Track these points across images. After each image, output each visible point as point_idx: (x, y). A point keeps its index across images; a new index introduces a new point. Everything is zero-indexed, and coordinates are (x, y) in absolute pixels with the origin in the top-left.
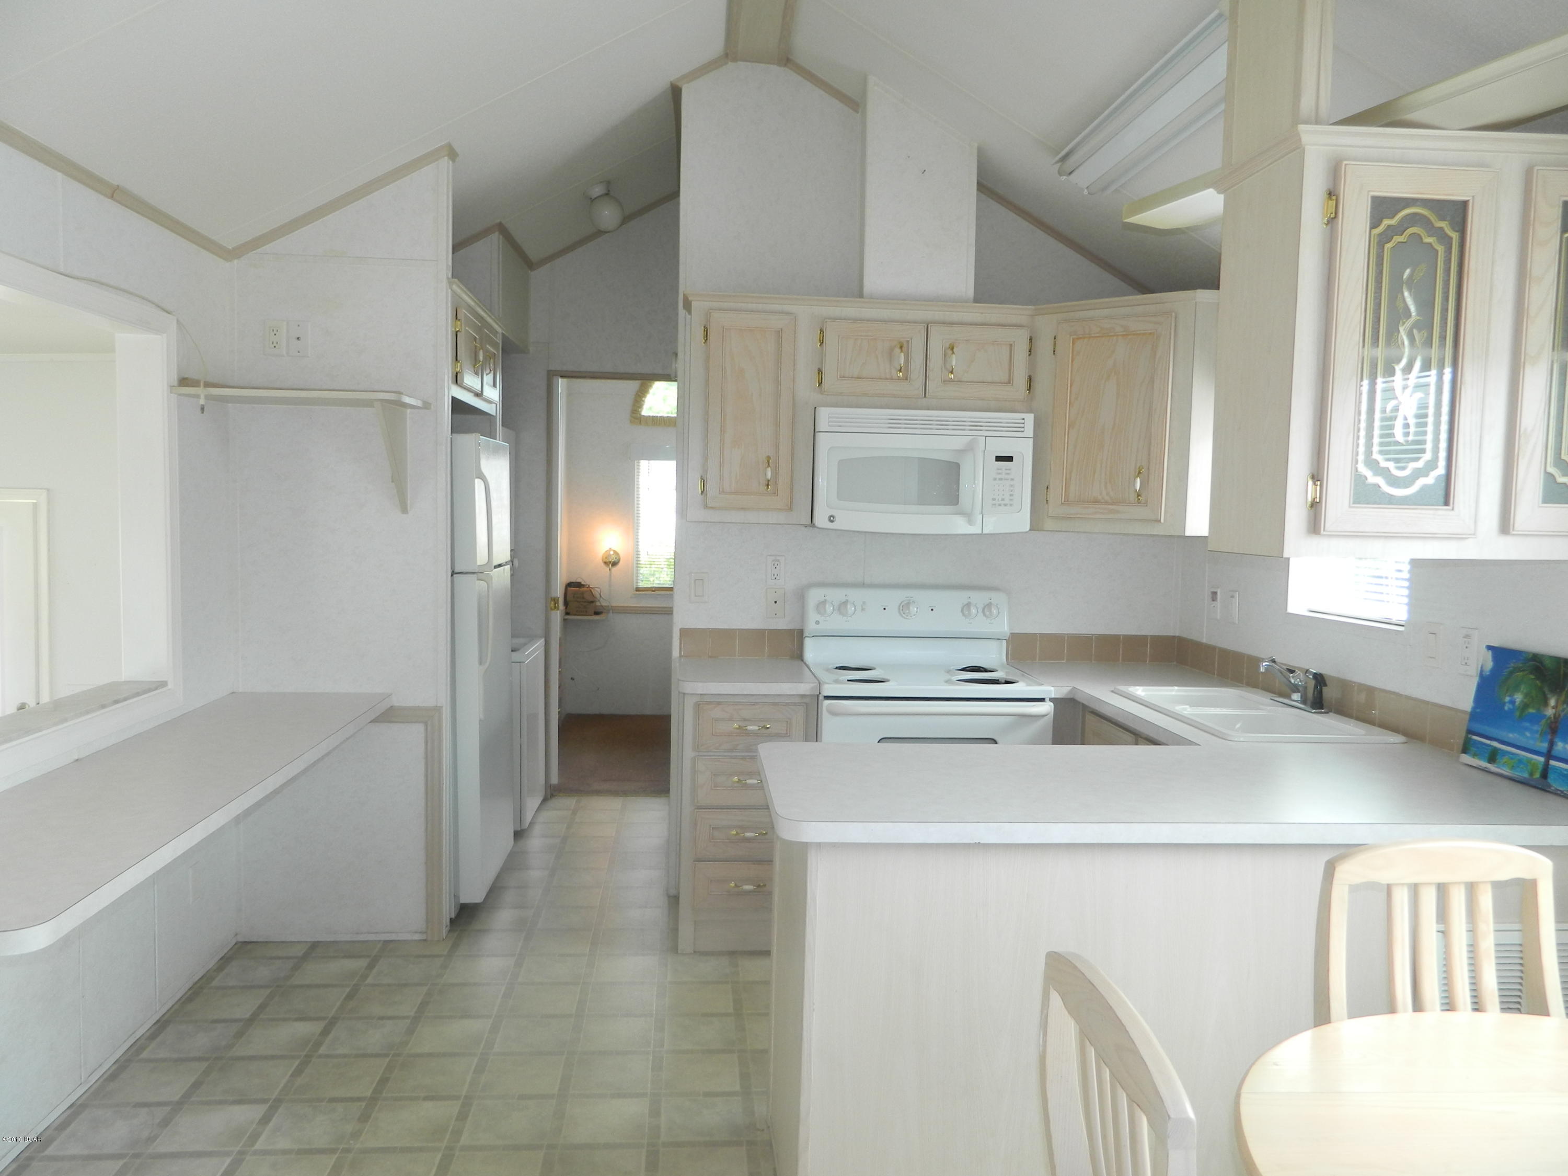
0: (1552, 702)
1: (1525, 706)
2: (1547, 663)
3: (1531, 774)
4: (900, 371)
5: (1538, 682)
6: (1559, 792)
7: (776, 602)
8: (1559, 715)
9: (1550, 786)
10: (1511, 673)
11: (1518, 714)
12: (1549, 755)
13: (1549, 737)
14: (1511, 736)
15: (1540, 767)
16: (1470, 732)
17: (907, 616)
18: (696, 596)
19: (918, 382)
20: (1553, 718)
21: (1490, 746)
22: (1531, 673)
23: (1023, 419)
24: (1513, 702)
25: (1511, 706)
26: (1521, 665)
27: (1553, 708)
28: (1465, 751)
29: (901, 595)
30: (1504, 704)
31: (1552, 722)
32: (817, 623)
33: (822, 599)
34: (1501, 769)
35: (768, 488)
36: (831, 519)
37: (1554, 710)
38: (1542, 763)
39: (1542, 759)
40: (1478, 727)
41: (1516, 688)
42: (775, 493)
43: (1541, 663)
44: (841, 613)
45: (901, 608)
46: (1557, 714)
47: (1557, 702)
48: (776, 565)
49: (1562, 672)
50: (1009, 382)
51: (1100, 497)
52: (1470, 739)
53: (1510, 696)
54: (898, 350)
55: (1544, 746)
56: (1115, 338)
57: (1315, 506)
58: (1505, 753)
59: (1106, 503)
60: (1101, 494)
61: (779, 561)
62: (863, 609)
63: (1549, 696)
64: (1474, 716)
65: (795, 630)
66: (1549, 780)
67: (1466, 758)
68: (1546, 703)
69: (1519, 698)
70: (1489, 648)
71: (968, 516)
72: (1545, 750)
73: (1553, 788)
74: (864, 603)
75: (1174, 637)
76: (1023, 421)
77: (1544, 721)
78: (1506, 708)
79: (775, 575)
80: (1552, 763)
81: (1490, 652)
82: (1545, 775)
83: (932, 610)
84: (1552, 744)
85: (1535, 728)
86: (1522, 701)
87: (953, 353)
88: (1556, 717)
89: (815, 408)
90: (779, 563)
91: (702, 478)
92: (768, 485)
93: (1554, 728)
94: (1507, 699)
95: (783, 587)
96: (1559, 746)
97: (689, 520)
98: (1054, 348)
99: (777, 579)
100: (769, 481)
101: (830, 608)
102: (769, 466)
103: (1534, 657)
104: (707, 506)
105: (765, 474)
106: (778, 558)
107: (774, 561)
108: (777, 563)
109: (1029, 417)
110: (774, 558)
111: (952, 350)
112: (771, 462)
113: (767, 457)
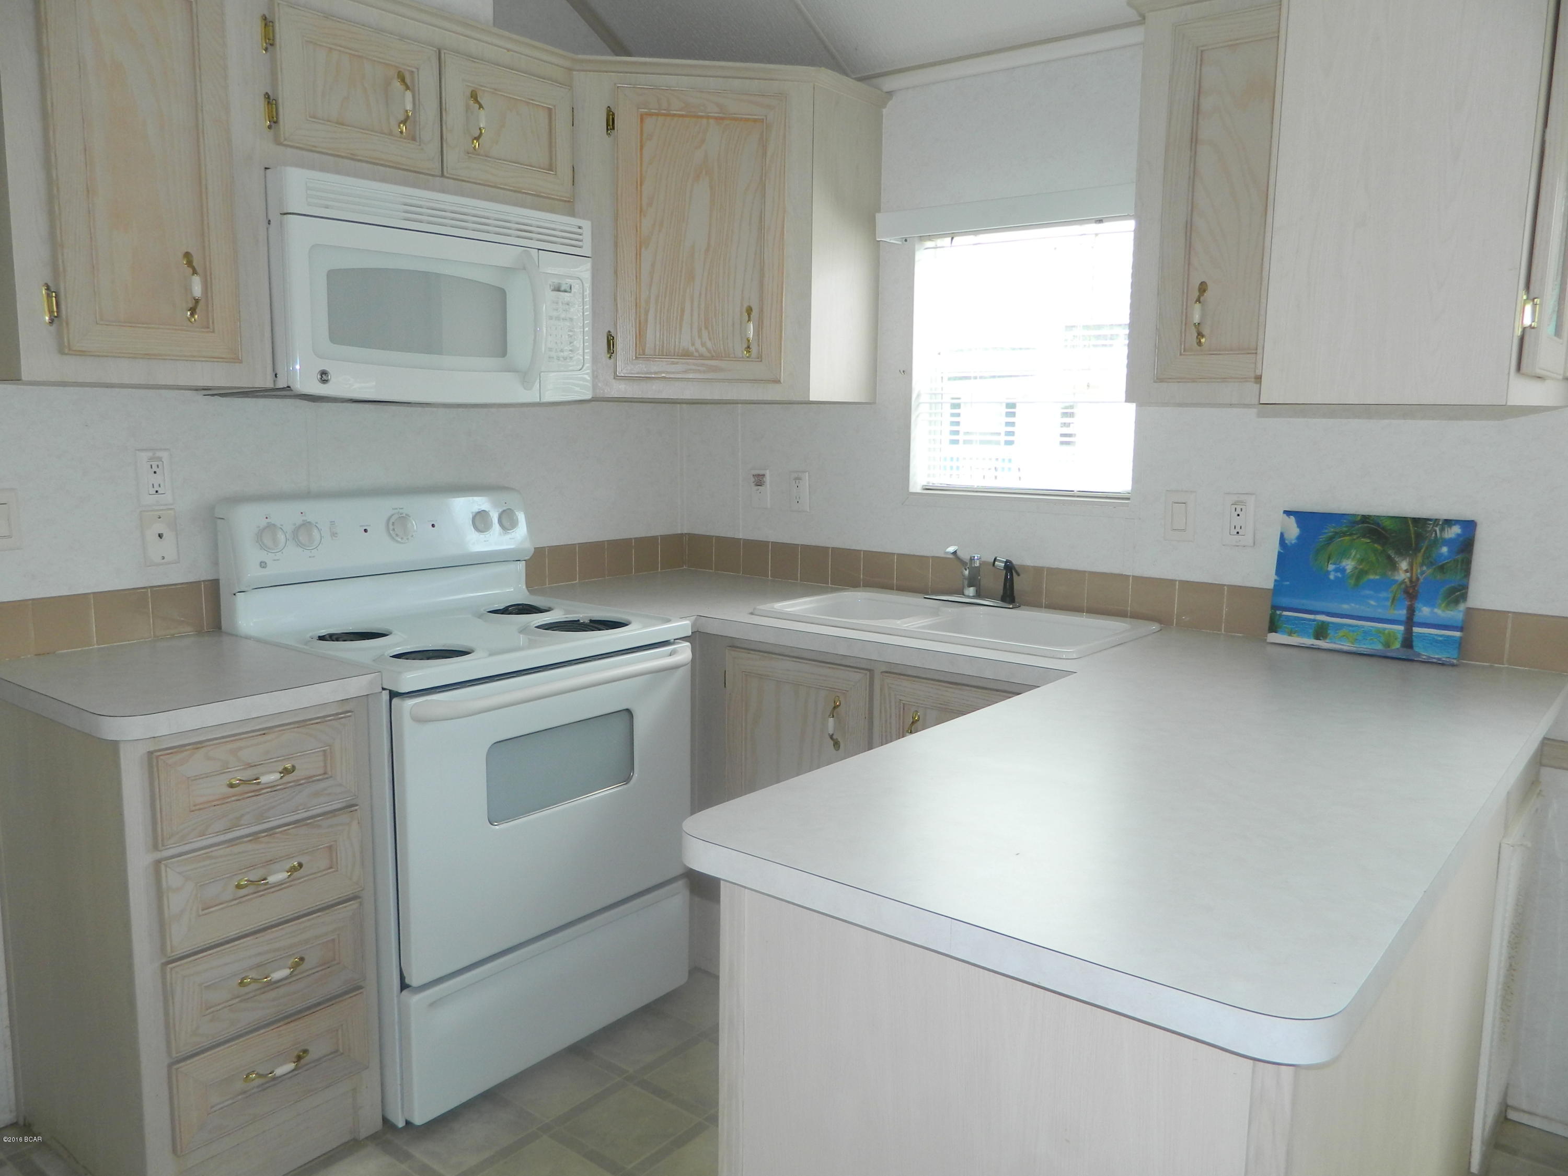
0: (1404, 565)
1: (1360, 574)
2: (1387, 523)
3: (1387, 645)
4: (404, 122)
5: (1376, 545)
6: (1434, 660)
7: (160, 536)
8: (1418, 579)
9: (1419, 655)
10: (1331, 539)
11: (1352, 582)
12: (1410, 622)
13: (1407, 603)
14: (1346, 607)
15: (1400, 637)
16: (1275, 608)
17: (402, 538)
19: (432, 148)
20: (1408, 583)
21: (1314, 620)
22: (1364, 536)
23: (580, 228)
24: (1343, 571)
25: (1339, 575)
26: (1345, 529)
27: (1406, 571)
28: (1273, 628)
29: (388, 506)
30: (1328, 573)
31: (1406, 586)
33: (264, 523)
34: (1335, 643)
35: (192, 315)
36: (324, 376)
37: (1408, 575)
38: (1402, 632)
39: (1401, 628)
40: (1285, 601)
41: (1344, 554)
42: (207, 326)
43: (1378, 525)
44: (300, 544)
45: (391, 527)
46: (1414, 579)
47: (1411, 565)
48: (154, 467)
49: (1412, 532)
50: (551, 168)
51: (692, 349)
52: (1280, 615)
53: (1334, 564)
54: (397, 84)
55: (1402, 613)
56: (704, 121)
58: (1339, 627)
59: (702, 357)
60: (693, 344)
61: (160, 459)
62: (334, 535)
63: (1397, 559)
64: (1278, 589)
65: (199, 582)
66: (1416, 649)
67: (1273, 637)
68: (1394, 566)
69: (1349, 565)
70: (1288, 513)
71: (526, 377)
72: (1404, 618)
73: (1424, 657)
74: (332, 523)
75: (681, 535)
76: (579, 231)
77: (1394, 587)
78: (1332, 577)
79: (156, 486)
80: (1416, 630)
82: (1408, 642)
83: (433, 526)
84: (1411, 611)
85: (1383, 595)
86: (1356, 568)
87: (481, 106)
88: (1414, 583)
89: (266, 168)
90: (160, 463)
91: (48, 289)
92: (193, 311)
93: (1411, 592)
94: (1331, 567)
95: (172, 507)
96: (1424, 612)
97: (24, 377)
98: (611, 124)
99: (159, 492)
100: (197, 301)
101: (281, 537)
102: (195, 272)
103: (1365, 519)
104: (70, 350)
105: (188, 289)
106: (159, 454)
107: (151, 459)
108: (157, 463)
109: (587, 225)
110: (150, 454)
111: (476, 101)
112: (195, 264)
113: (187, 255)
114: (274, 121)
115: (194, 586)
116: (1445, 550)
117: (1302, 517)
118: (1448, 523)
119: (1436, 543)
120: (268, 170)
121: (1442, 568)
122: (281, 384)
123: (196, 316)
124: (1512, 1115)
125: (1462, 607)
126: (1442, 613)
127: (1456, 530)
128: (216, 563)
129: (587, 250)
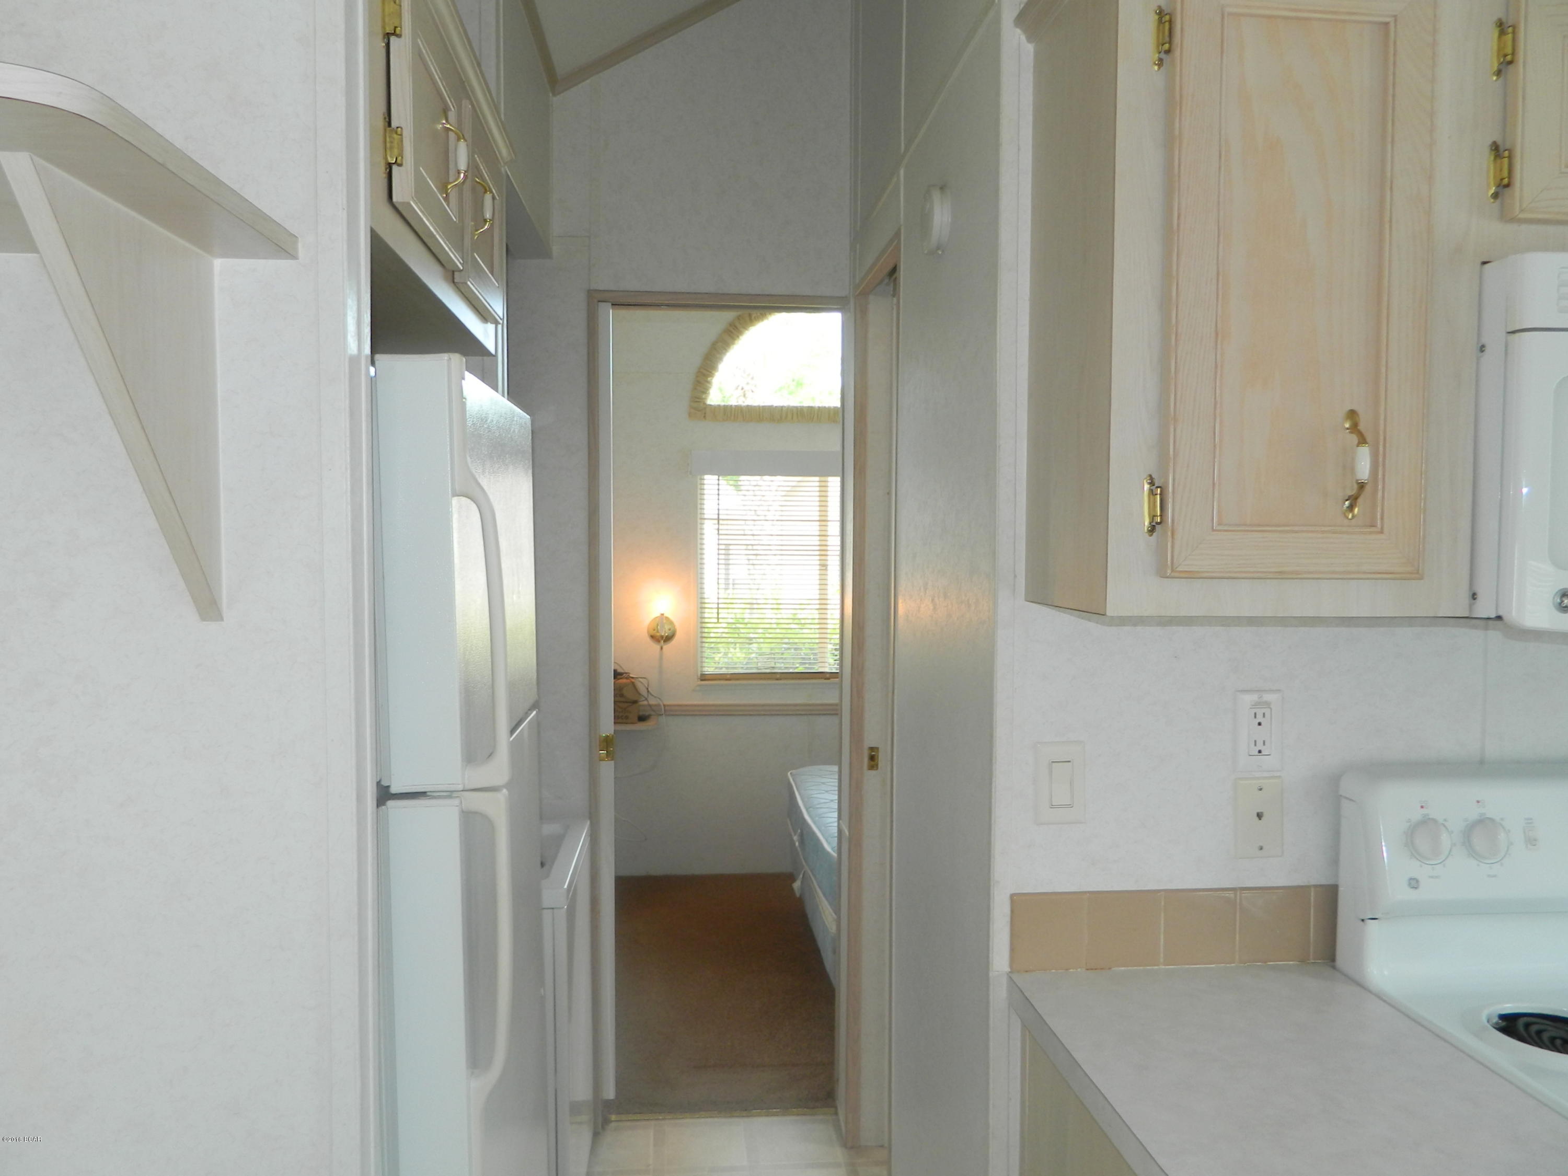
7: (1259, 816)
18: (1052, 806)
32: (1414, 883)
33: (1417, 815)
35: (1351, 508)
36: (1564, 602)
42: (1373, 524)
44: (1473, 853)
48: (1260, 716)
61: (1268, 704)
62: (1531, 842)
65: (1308, 887)
74: (1529, 821)
79: (1260, 744)
89: (1484, 263)
90: (1267, 711)
91: (1152, 483)
92: (1353, 500)
95: (1278, 774)
97: (1109, 613)
99: (1263, 753)
100: (1362, 486)
101: (1445, 837)
102: (1362, 441)
104: (1173, 571)
105: (1349, 467)
106: (1267, 697)
107: (1257, 705)
108: (1263, 711)
110: (1254, 697)
112: (1361, 427)
113: (1352, 414)
114: (1504, 186)
115: (1298, 893)
120: (1487, 266)
122: (1485, 609)
123: (1356, 510)
128: (1335, 862)
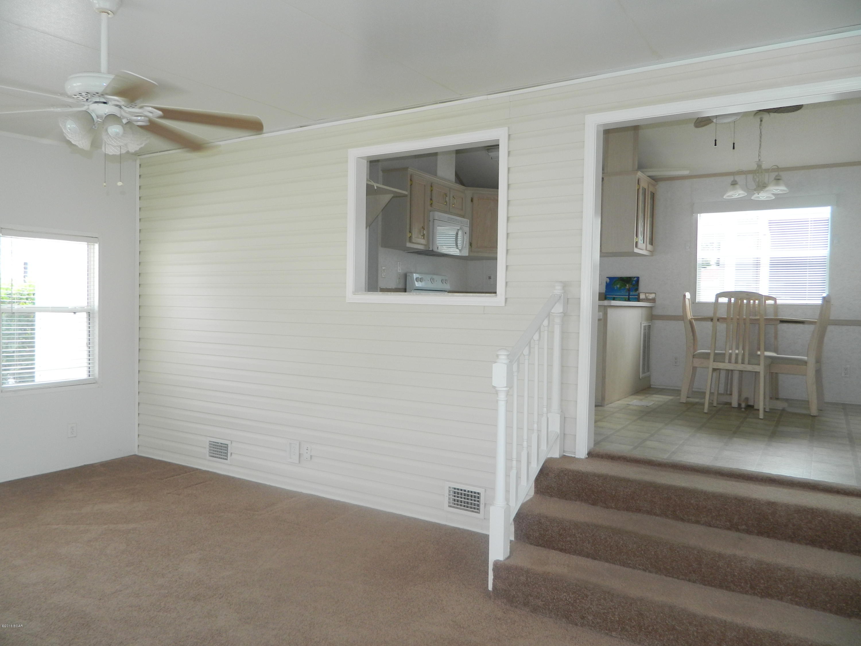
0: (628, 285)
1: (620, 287)
4: (445, 202)
5: (623, 282)
10: (615, 282)
11: (619, 289)
12: (629, 295)
14: (618, 294)
16: (605, 295)
19: (448, 207)
21: (613, 297)
22: (621, 281)
23: (467, 221)
24: (617, 287)
26: (617, 280)
28: (605, 299)
30: (615, 288)
39: (627, 297)
40: (608, 294)
41: (617, 284)
43: (623, 279)
47: (629, 285)
49: (629, 279)
50: (462, 209)
54: (445, 196)
55: (627, 294)
57: (637, 243)
58: (617, 297)
59: (489, 248)
60: (487, 245)
63: (626, 284)
64: (606, 292)
68: (626, 286)
69: (618, 286)
70: (607, 277)
71: (460, 250)
77: (626, 289)
78: (615, 289)
80: (630, 297)
81: (608, 279)
82: (629, 299)
83: (436, 281)
84: (629, 293)
85: (624, 290)
88: (629, 288)
93: (629, 290)
94: (615, 287)
96: (631, 293)
98: (472, 201)
100: (424, 234)
103: (621, 278)
109: (469, 221)
111: (454, 198)
114: (431, 203)
116: (634, 282)
117: (610, 278)
118: (635, 277)
119: (633, 281)
120: (432, 213)
121: (634, 285)
124: (652, 386)
125: (637, 292)
126: (634, 293)
127: (635, 279)
129: (468, 226)
